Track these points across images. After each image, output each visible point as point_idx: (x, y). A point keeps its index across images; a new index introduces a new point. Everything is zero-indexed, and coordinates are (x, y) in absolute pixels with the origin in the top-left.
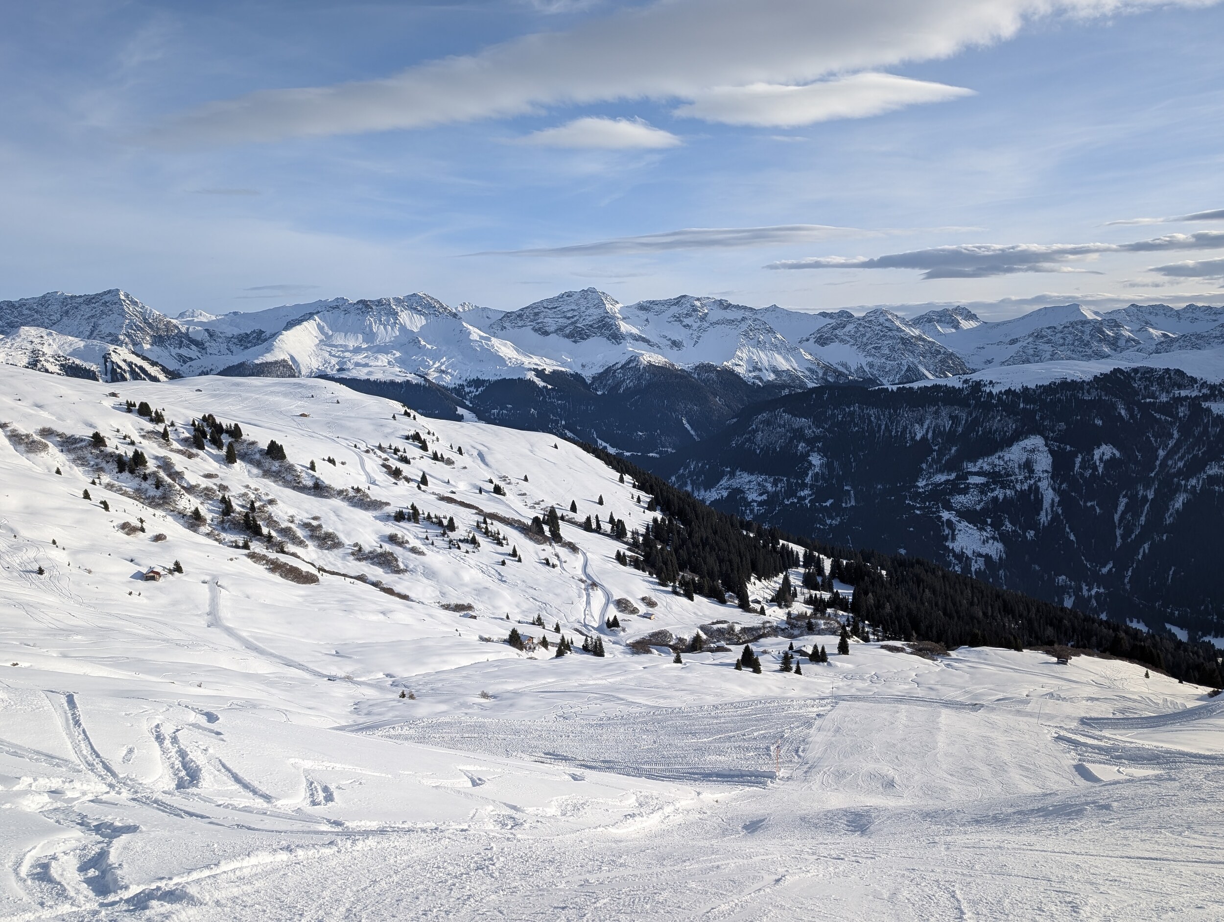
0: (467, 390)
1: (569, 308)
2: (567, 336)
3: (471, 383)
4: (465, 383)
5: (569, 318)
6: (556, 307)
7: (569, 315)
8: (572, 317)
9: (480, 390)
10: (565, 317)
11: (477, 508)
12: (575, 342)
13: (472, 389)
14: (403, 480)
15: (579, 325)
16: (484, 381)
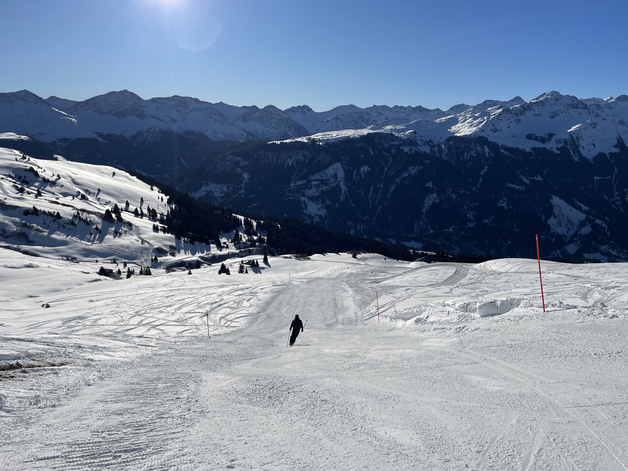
0: (58, 144)
1: (114, 100)
2: (114, 115)
3: (60, 140)
4: (57, 140)
5: (114, 106)
6: (106, 100)
7: (114, 104)
8: (116, 105)
9: (66, 144)
10: (112, 105)
11: (72, 207)
12: (119, 118)
13: (61, 143)
14: (27, 194)
15: (120, 109)
16: (68, 139)
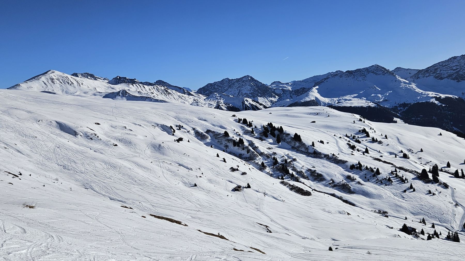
0: (399, 109)
1: (455, 65)
2: (454, 79)
3: (401, 105)
4: (398, 106)
5: (454, 70)
6: (447, 65)
7: (454, 68)
8: (456, 69)
9: (405, 108)
10: (452, 69)
11: (392, 164)
12: (458, 82)
13: (401, 108)
14: (356, 151)
15: (460, 73)
16: (408, 104)
